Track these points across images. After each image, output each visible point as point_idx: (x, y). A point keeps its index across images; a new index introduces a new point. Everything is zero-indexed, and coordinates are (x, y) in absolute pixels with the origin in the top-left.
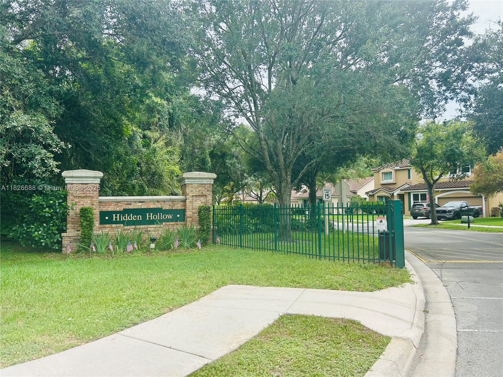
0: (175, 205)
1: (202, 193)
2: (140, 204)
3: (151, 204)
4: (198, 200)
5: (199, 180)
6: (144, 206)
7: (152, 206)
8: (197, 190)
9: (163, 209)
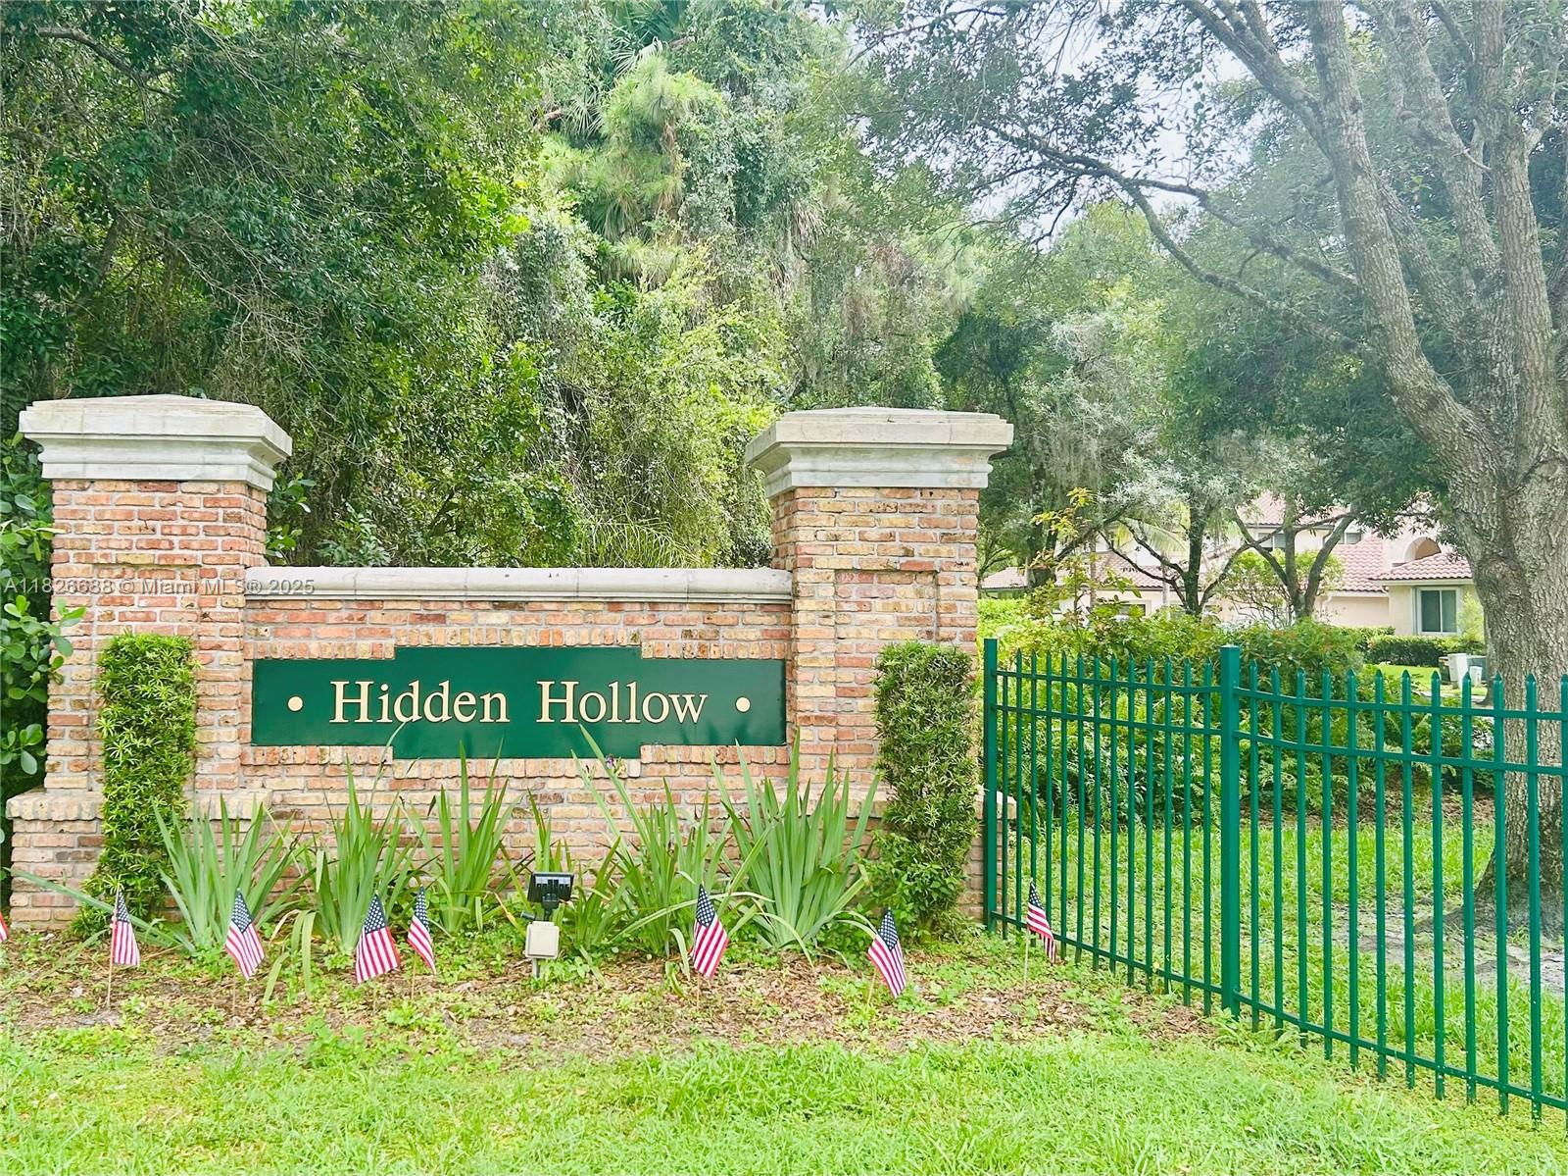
0: (724, 631)
1: (908, 553)
2: (502, 617)
3: (570, 619)
4: (878, 604)
5: (886, 465)
6: (523, 633)
7: (573, 636)
8: (873, 533)
9: (647, 654)
